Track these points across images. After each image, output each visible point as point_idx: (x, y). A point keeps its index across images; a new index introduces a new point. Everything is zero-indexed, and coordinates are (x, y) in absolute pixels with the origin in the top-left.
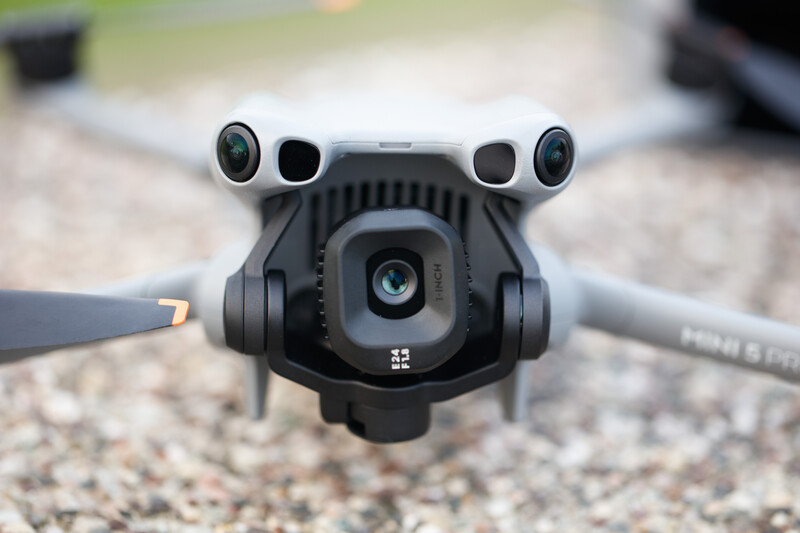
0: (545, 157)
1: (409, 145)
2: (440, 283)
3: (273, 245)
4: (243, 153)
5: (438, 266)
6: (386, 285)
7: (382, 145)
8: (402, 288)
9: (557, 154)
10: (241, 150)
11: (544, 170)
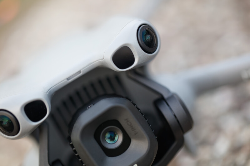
0: (144, 41)
1: (80, 72)
2: (132, 127)
3: (47, 152)
4: (9, 122)
5: (126, 120)
6: (108, 141)
7: (68, 79)
8: (116, 138)
9: (148, 37)
10: (7, 121)
11: (147, 48)
